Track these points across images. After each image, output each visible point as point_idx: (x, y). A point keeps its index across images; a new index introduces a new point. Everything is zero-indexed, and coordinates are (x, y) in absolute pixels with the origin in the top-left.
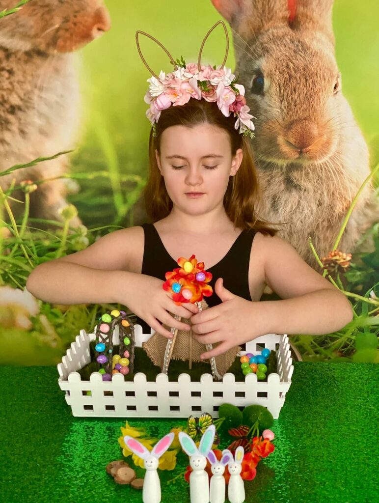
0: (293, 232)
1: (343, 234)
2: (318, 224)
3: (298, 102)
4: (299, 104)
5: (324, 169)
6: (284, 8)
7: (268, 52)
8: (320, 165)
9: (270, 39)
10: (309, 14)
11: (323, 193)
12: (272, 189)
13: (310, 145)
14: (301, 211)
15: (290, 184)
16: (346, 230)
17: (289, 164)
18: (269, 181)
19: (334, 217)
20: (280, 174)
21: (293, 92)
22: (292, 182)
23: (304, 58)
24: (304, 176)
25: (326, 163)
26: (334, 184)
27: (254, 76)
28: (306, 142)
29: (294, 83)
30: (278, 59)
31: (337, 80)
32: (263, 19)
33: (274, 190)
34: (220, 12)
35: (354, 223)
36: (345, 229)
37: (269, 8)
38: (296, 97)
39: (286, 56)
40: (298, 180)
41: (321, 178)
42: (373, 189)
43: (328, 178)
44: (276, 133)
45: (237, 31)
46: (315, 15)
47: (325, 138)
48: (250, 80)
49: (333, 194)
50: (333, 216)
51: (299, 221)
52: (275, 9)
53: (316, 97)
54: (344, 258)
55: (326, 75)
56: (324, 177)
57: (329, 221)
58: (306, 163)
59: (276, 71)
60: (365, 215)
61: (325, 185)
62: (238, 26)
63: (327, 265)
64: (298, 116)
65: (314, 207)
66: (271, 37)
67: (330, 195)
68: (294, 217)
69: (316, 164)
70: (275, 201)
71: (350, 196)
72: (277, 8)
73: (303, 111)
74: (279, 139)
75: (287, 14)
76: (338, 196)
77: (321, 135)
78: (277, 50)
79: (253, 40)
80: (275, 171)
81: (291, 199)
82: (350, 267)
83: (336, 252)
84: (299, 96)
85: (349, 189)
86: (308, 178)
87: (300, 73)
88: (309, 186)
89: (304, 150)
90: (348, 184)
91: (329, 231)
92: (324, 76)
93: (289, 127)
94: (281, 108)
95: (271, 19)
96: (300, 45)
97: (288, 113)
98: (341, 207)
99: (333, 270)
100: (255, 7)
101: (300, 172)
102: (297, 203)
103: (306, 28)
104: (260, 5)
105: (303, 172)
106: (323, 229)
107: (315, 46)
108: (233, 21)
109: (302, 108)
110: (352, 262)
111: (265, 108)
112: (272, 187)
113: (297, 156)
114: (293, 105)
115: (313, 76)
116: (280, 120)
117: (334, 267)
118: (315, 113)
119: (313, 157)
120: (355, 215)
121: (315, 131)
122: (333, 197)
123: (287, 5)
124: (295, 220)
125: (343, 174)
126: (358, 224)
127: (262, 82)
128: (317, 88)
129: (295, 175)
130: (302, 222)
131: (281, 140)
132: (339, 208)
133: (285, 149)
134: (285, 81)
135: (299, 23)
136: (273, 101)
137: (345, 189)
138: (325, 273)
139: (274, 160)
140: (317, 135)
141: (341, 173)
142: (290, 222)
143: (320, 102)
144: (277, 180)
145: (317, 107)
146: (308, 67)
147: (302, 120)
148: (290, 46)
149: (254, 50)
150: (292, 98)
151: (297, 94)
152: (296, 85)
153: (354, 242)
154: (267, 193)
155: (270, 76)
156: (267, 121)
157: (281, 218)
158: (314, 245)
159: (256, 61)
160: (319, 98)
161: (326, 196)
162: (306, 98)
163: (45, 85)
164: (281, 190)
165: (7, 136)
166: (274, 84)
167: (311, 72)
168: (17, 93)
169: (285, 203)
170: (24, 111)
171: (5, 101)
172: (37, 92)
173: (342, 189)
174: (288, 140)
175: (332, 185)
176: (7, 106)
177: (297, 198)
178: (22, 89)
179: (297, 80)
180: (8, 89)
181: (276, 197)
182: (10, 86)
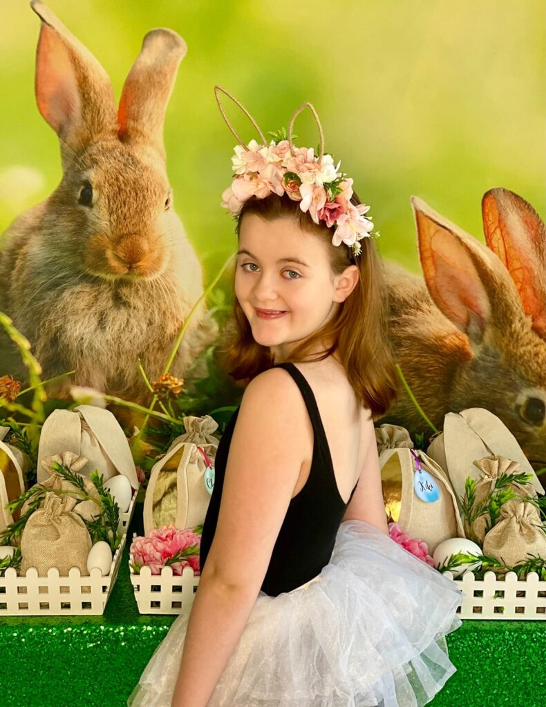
0: (121, 352)
1: (175, 357)
2: (149, 344)
3: (128, 215)
4: (128, 218)
5: (154, 287)
6: (114, 121)
7: (97, 163)
8: (151, 283)
9: (100, 151)
10: (139, 128)
11: (153, 311)
12: (100, 305)
13: (140, 261)
14: (130, 330)
15: (118, 301)
16: (178, 353)
17: (118, 279)
18: (96, 296)
19: (166, 338)
20: (108, 289)
21: (123, 205)
22: (121, 298)
23: (134, 172)
24: (133, 292)
25: (157, 281)
26: (165, 303)
27: (82, 187)
28: (136, 258)
29: (123, 197)
30: (108, 171)
31: (168, 196)
32: (92, 130)
34: (48, 122)
35: (186, 345)
37: (98, 120)
38: (126, 211)
39: (115, 168)
40: (127, 297)
41: (152, 296)
42: (207, 311)
43: (159, 297)
44: (104, 246)
45: (65, 141)
46: (146, 130)
47: (156, 254)
48: (78, 191)
49: (164, 313)
50: (163, 337)
51: (128, 341)
52: (104, 121)
53: (147, 212)
54: (176, 382)
55: (156, 189)
56: (154, 295)
57: (160, 342)
58: (136, 280)
59: (105, 183)
60: (199, 337)
61: (156, 303)
62: (66, 136)
63: (158, 390)
64: (127, 230)
65: (144, 327)
66: (100, 149)
67: (161, 314)
68: (122, 335)
69: (146, 281)
70: (102, 318)
71: (183, 316)
72: (107, 120)
73: (133, 225)
74: (107, 253)
75: (117, 127)
76: (170, 316)
77: (151, 251)
78: (107, 162)
79: (81, 151)
80: (103, 287)
81: (120, 317)
82: (182, 393)
83: (167, 376)
84: (129, 210)
85: (181, 309)
86: (137, 295)
87: (131, 186)
88: (139, 304)
89: (134, 266)
90: (180, 304)
91: (160, 352)
92: (154, 191)
93: (118, 240)
94: (110, 221)
95: (100, 132)
96: (130, 158)
97: (117, 227)
98: (173, 327)
99: (163, 395)
100: (84, 118)
101: (129, 289)
102: (126, 321)
103: (137, 142)
104: (89, 117)
105: (133, 289)
106: (153, 349)
107: (145, 160)
108: (61, 131)
109: (132, 222)
110: (185, 388)
111: (93, 220)
112: (99, 303)
113: (126, 271)
114: (122, 218)
115: (143, 191)
116: (109, 234)
117: (165, 392)
118: (145, 228)
119: (143, 273)
120: (188, 337)
121: (145, 246)
122: (164, 316)
123: (117, 118)
124: (123, 340)
125: (175, 292)
126: (191, 347)
127: (90, 194)
128: (147, 202)
129: (124, 291)
130: (131, 342)
131: (109, 254)
132: (171, 329)
133: (114, 263)
134: (114, 194)
135: (129, 136)
136: (102, 213)
137: (177, 308)
138: (156, 398)
139: (102, 275)
140: (148, 251)
141: (173, 291)
142: (118, 342)
143: (151, 217)
144: (105, 295)
145: (148, 222)
146: (138, 181)
147: (132, 234)
148: (120, 159)
149: (83, 161)
150: (122, 212)
151: (126, 207)
152: (126, 199)
153: (186, 366)
154: (93, 309)
155: (99, 187)
156: (95, 234)
157: (109, 337)
158: (144, 368)
159: (85, 172)
160: (150, 213)
161: (157, 315)
162: (136, 212)
164: (109, 307)
166: (103, 196)
167: (141, 186)
169: (113, 321)
173: (174, 309)
174: (117, 254)
175: (163, 304)
177: (126, 316)
179: (127, 194)
181: (104, 314)
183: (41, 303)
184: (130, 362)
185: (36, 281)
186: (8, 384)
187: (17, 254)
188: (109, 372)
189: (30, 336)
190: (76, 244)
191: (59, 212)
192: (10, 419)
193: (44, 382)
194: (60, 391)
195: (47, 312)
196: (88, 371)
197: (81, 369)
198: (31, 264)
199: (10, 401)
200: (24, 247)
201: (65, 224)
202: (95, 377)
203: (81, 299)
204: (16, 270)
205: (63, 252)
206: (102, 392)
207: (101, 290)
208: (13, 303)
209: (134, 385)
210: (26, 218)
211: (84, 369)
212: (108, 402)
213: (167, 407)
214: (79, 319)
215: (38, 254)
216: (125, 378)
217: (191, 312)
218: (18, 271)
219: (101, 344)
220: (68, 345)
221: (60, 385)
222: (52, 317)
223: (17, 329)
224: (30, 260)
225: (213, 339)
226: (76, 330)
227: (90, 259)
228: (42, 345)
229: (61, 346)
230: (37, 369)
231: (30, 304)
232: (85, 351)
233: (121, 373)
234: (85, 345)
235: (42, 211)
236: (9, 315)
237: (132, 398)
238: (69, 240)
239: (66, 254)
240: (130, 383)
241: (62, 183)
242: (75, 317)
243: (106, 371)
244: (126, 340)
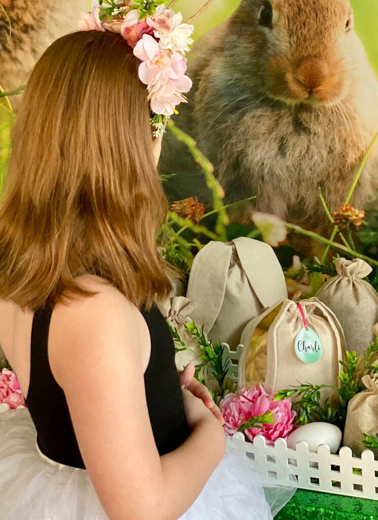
0: (301, 180)
1: (356, 187)
2: (329, 173)
3: (308, 37)
4: (308, 40)
5: (335, 113)
8: (332, 108)
11: (334, 138)
12: (280, 130)
13: (320, 85)
14: (310, 157)
15: (299, 127)
16: (359, 183)
17: (298, 104)
18: (276, 120)
19: (346, 167)
20: (288, 114)
21: (303, 26)
22: (301, 124)
24: (313, 118)
25: (337, 107)
26: (346, 130)
27: (262, 7)
28: (316, 81)
29: (303, 18)
31: (349, 16)
33: (282, 131)
35: (367, 175)
36: (358, 181)
38: (306, 32)
40: (307, 122)
41: (333, 122)
43: (340, 123)
44: (284, 69)
47: (336, 79)
48: (258, 11)
49: (345, 141)
50: (344, 166)
51: (308, 168)
53: (327, 33)
54: (357, 214)
55: (337, 10)
56: (335, 121)
57: (341, 171)
58: (317, 105)
59: (285, 3)
61: (336, 131)
63: (338, 221)
64: (307, 52)
65: (325, 154)
67: (341, 142)
68: (303, 162)
69: (327, 107)
70: (282, 144)
71: (364, 145)
73: (313, 47)
74: (287, 75)
76: (350, 144)
77: (332, 75)
80: (283, 111)
81: (300, 143)
82: (363, 226)
83: (348, 207)
84: (309, 31)
85: (363, 138)
86: (318, 121)
87: (311, 6)
88: (320, 130)
89: (314, 90)
90: (362, 133)
91: (340, 182)
92: (335, 11)
93: (298, 63)
94: (290, 43)
97: (297, 49)
98: (354, 156)
99: (344, 227)
101: (309, 114)
102: (306, 148)
105: (313, 114)
106: (334, 178)
109: (312, 44)
110: (366, 221)
111: (273, 41)
112: (279, 128)
113: (307, 96)
114: (302, 40)
115: (322, 11)
116: (289, 56)
117: (345, 224)
118: (325, 51)
119: (324, 98)
120: (369, 167)
121: (326, 70)
122: (345, 144)
124: (304, 167)
125: (355, 120)
126: (373, 178)
127: (270, 14)
128: (327, 23)
129: (304, 116)
130: (311, 170)
131: (289, 77)
132: (351, 158)
133: (294, 87)
134: (294, 14)
136: (282, 34)
137: (358, 136)
138: (336, 229)
139: (282, 99)
140: (328, 75)
141: (354, 118)
142: (298, 168)
143: (331, 39)
144: (285, 120)
145: (329, 44)
147: (312, 57)
150: (301, 33)
151: (306, 28)
152: (306, 19)
153: (367, 197)
154: (274, 133)
155: (280, 8)
156: (275, 55)
157: (289, 163)
158: (324, 197)
160: (330, 34)
161: (337, 143)
162: (316, 33)
163: (57, 6)
164: (290, 132)
165: (19, 55)
166: (283, 17)
167: (321, 6)
168: (30, 12)
169: (293, 146)
170: (37, 31)
171: (19, 20)
172: (48, 12)
173: (354, 137)
174: (297, 78)
175: (343, 131)
176: (21, 24)
177: (306, 143)
178: (35, 9)
179: (307, 14)
180: (22, 8)
181: (284, 139)
182: (24, 5)
183: (223, 126)
184: (310, 189)
185: (218, 103)
186: (193, 206)
187: (200, 75)
188: (289, 199)
189: (212, 159)
190: (257, 66)
191: (240, 33)
192: (195, 240)
193: (227, 206)
194: (241, 216)
195: (229, 136)
196: (269, 197)
197: (262, 195)
198: (214, 85)
199: (195, 223)
200: (207, 68)
201: (245, 45)
202: (275, 203)
203: (262, 123)
204: (199, 91)
205: (245, 75)
206: (283, 219)
207: (281, 114)
208: (196, 124)
209: (314, 214)
210: (208, 39)
211: (265, 195)
212: (288, 230)
213: (347, 239)
214: (260, 144)
215: (220, 75)
216: (306, 206)
218: (201, 93)
219: (281, 170)
220: (250, 169)
221: (242, 210)
222: (233, 140)
223: (201, 151)
224: (212, 82)
226: (257, 155)
227: (271, 83)
228: (225, 169)
229: (242, 171)
230: (220, 192)
231: (213, 127)
232: (267, 177)
233: (301, 202)
234: (266, 170)
235: (223, 32)
236: (193, 137)
237: (313, 228)
238: (250, 61)
239: (247, 76)
240: (310, 212)
241: (242, 3)
242: (255, 141)
243: (287, 199)
244: (306, 168)
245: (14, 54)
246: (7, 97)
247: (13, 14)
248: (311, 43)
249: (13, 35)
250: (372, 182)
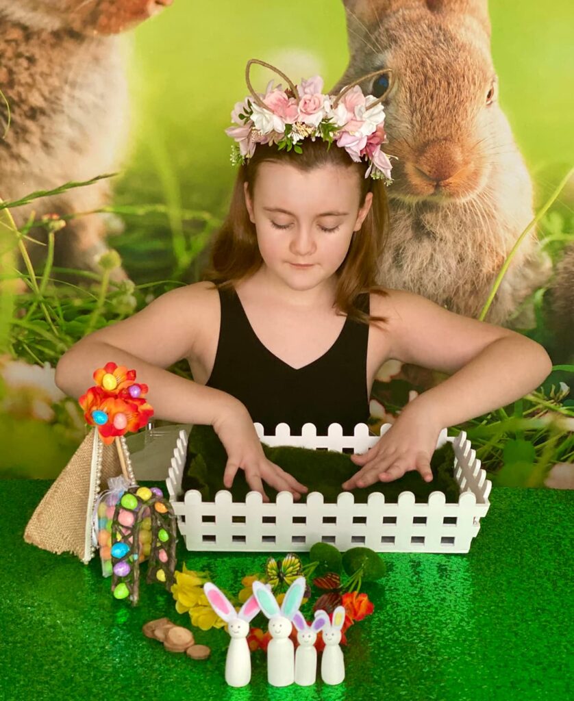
1: (492, 303)
2: (458, 287)
3: (436, 114)
4: (437, 118)
5: (469, 211)
7: (396, 41)
8: (464, 206)
9: (400, 24)
11: (466, 244)
12: (395, 237)
13: (450, 176)
14: (434, 268)
15: (420, 230)
16: (496, 297)
17: (420, 202)
18: (391, 225)
19: (481, 278)
20: (407, 215)
21: (430, 100)
22: (423, 227)
23: (447, 52)
24: (440, 220)
25: (472, 203)
26: (482, 232)
27: (375, 76)
28: (445, 172)
29: (431, 87)
30: (410, 52)
31: (492, 85)
33: (398, 238)
35: (507, 287)
36: (496, 294)
38: (433, 108)
39: (421, 48)
40: (432, 225)
41: (465, 223)
42: (537, 241)
43: (474, 225)
44: (403, 157)
45: (352, 11)
47: (472, 167)
48: (370, 82)
49: (480, 245)
50: (479, 277)
51: (431, 283)
53: (461, 108)
55: (476, 76)
56: (468, 222)
57: (474, 283)
58: (445, 202)
59: (406, 70)
60: (525, 277)
61: (469, 233)
62: (354, 5)
64: (435, 134)
65: (453, 263)
66: (401, 21)
67: (475, 247)
68: (424, 276)
69: (458, 203)
70: (398, 254)
71: (505, 249)
73: (442, 127)
74: (407, 166)
76: (487, 249)
77: (466, 163)
78: (409, 39)
79: (375, 25)
80: (400, 212)
81: (421, 251)
84: (437, 106)
85: (503, 240)
86: (446, 222)
87: (441, 73)
88: (448, 235)
89: (442, 183)
90: (501, 232)
91: (472, 298)
92: (473, 79)
93: (421, 149)
94: (412, 123)
96: (441, 33)
97: (421, 131)
98: (491, 264)
101: (435, 214)
102: (429, 258)
103: (451, 10)
105: (440, 214)
106: (464, 294)
107: (462, 36)
109: (441, 124)
111: (390, 122)
112: (395, 234)
113: (432, 191)
114: (428, 119)
115: (456, 79)
116: (410, 140)
118: (459, 131)
119: (454, 193)
120: (510, 277)
121: (458, 157)
122: (480, 250)
124: (426, 282)
125: (495, 218)
126: (515, 290)
127: (386, 84)
128: (463, 95)
129: (428, 217)
130: (435, 285)
131: (410, 167)
132: (488, 266)
133: (415, 180)
134: (418, 85)
136: (401, 112)
137: (498, 239)
139: (399, 196)
140: (461, 162)
141: (493, 216)
142: (418, 285)
143: (467, 116)
144: (402, 224)
145: (463, 123)
146: (451, 66)
147: (440, 141)
148: (428, 35)
149: (377, 39)
150: (427, 109)
151: (434, 103)
152: (434, 91)
153: (507, 314)
155: (399, 78)
156: (391, 140)
157: (407, 278)
159: (380, 55)
160: (466, 110)
161: (470, 249)
162: (447, 109)
163: (79, 80)
164: (408, 238)
165: (24, 150)
166: (403, 89)
167: (455, 73)
168: (39, 90)
169: (412, 257)
170: (49, 116)
171: (22, 101)
172: (67, 88)
173: (493, 239)
174: (420, 168)
175: (479, 234)
176: (25, 108)
177: (430, 250)
178: (47, 84)
179: (435, 84)
180: (27, 84)
181: (400, 249)
182: (29, 80)
207: (397, 216)
217: (517, 243)
225: (543, 279)
241: (347, 71)
244: (429, 282)
245: (15, 150)
246: (6, 209)
247: (12, 93)
248: (440, 122)
249: (13, 122)
250: (513, 295)
